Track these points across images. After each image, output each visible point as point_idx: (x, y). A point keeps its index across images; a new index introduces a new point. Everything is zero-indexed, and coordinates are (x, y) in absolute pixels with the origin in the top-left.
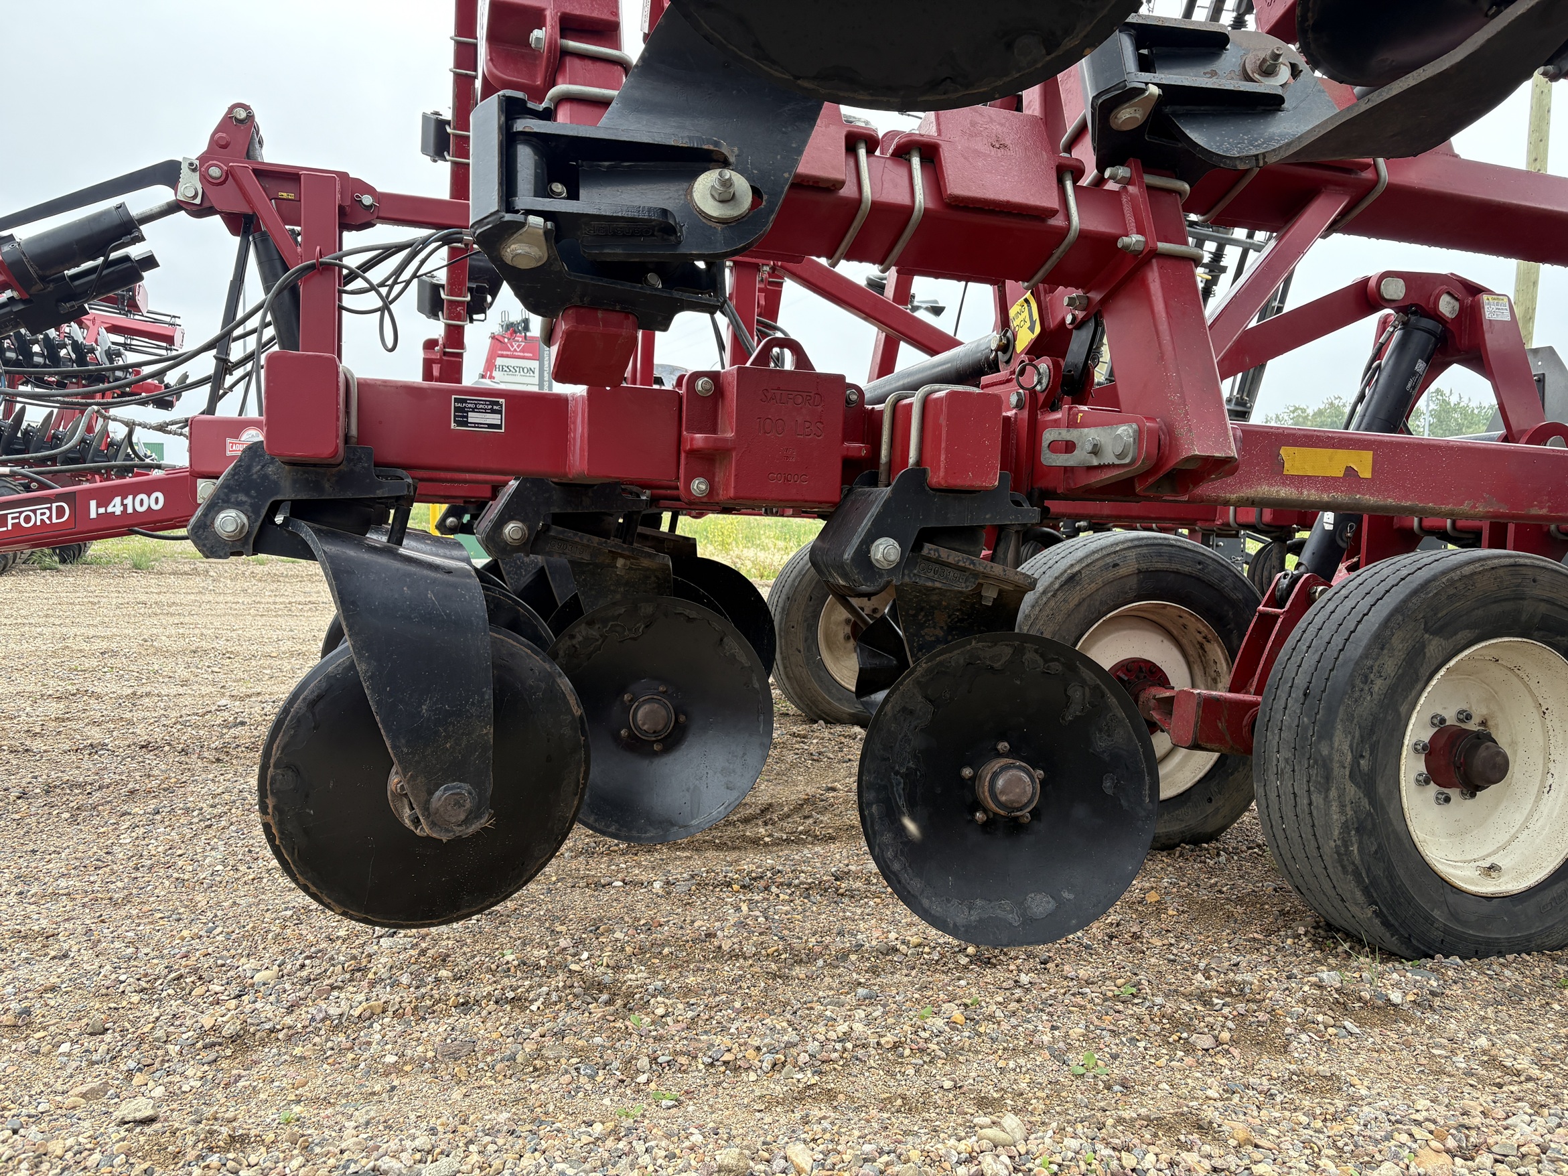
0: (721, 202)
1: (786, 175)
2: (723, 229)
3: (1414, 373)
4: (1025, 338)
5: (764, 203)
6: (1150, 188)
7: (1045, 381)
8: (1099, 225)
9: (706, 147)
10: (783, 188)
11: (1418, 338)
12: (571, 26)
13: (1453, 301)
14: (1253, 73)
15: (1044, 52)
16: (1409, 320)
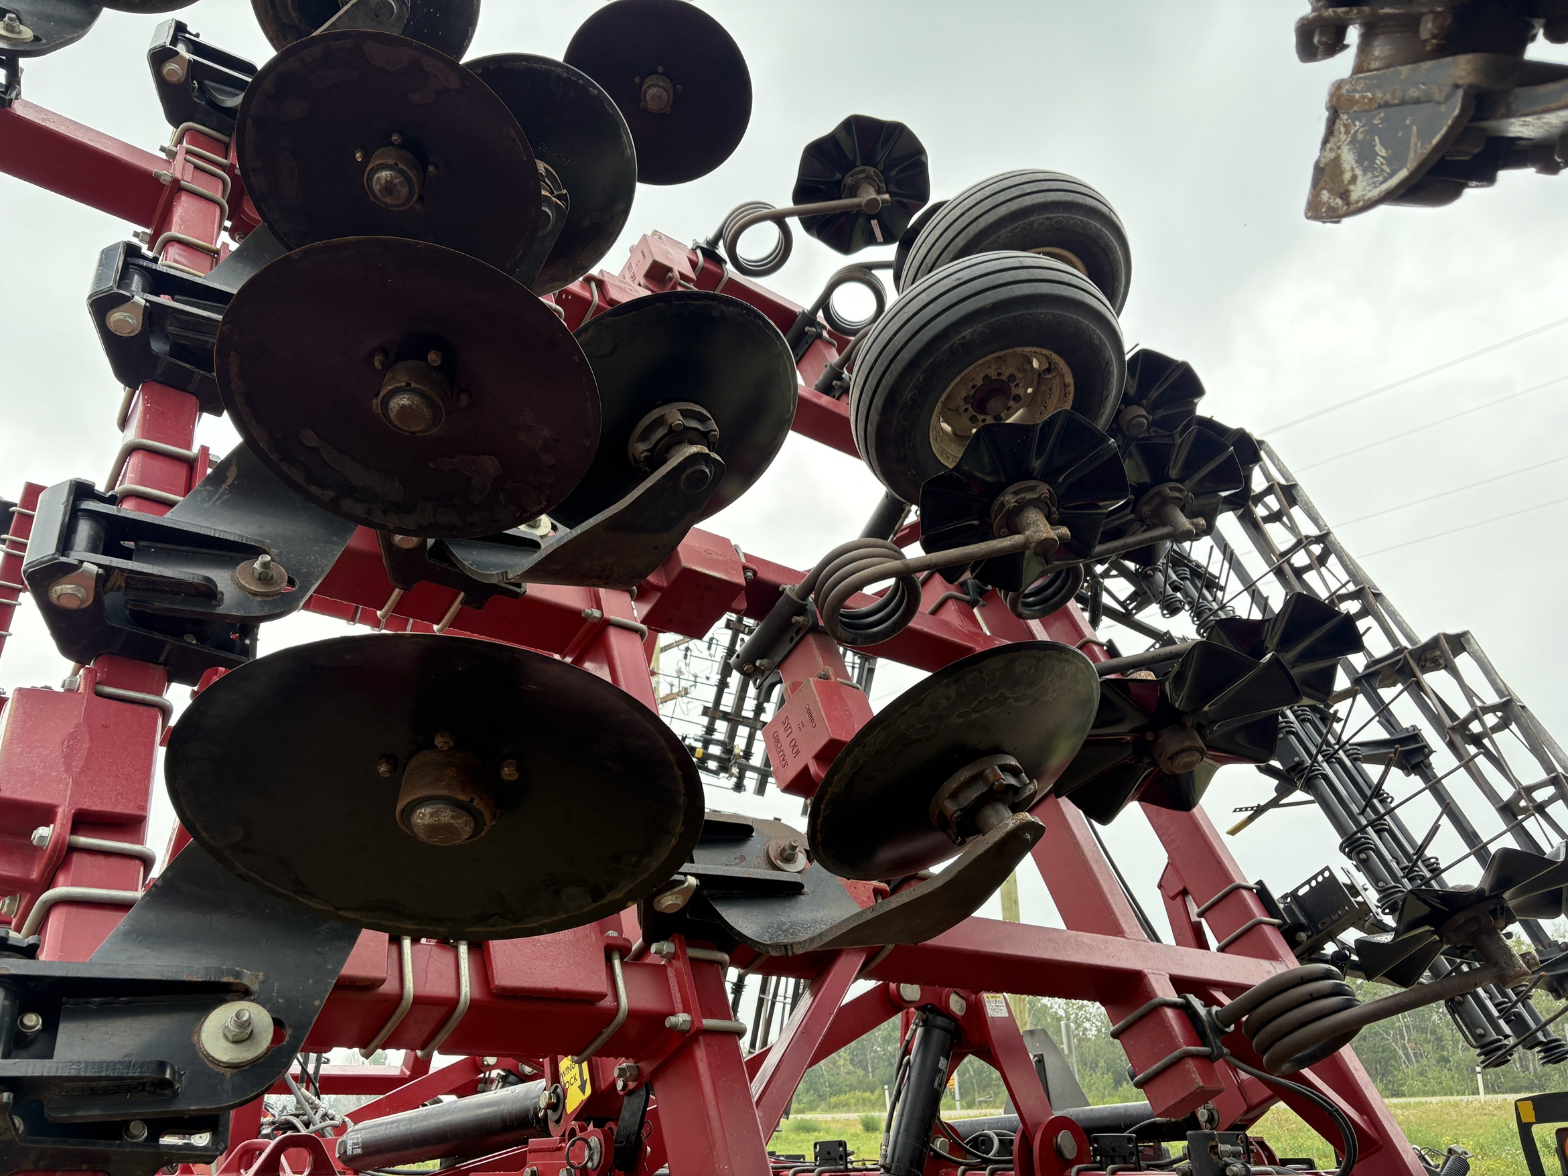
0: (237, 1042)
1: (317, 1003)
2: (232, 1076)
3: (939, 1071)
4: (575, 1099)
5: (287, 1038)
6: (694, 962)
7: (596, 1158)
8: (649, 1001)
9: (225, 979)
10: (312, 1018)
11: (937, 1034)
12: (84, 821)
13: (960, 1000)
14: (776, 859)
15: (590, 900)
16: (927, 1018)
